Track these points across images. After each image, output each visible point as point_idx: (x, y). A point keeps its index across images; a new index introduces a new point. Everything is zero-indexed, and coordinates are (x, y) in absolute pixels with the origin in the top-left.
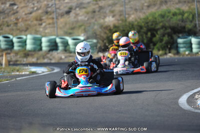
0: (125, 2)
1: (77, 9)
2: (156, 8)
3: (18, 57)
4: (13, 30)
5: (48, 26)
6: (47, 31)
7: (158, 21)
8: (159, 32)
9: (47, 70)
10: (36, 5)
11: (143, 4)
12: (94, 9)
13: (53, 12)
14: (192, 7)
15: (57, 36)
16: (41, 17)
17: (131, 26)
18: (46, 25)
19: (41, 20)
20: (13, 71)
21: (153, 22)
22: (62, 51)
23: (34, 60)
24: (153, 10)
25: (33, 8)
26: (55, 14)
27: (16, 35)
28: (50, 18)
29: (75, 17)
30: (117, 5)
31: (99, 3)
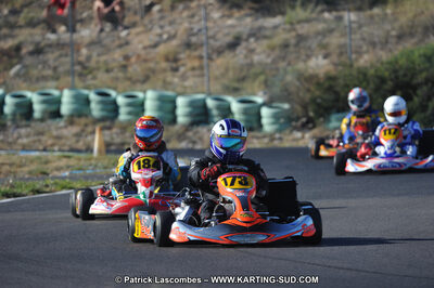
0: (351, 28)
1: (252, 40)
2: (414, 40)
3: (126, 137)
4: (117, 79)
5: (190, 73)
6: (187, 83)
7: (417, 68)
8: (419, 92)
10: (167, 29)
11: (388, 32)
12: (286, 40)
13: (202, 45)
15: (209, 94)
16: (177, 53)
17: (361, 76)
18: (185, 73)
19: (176, 60)
21: (408, 69)
24: (408, 45)
25: (160, 35)
26: (204, 48)
27: (125, 90)
28: (195, 57)
29: (246, 57)
30: (336, 34)
31: (298, 27)
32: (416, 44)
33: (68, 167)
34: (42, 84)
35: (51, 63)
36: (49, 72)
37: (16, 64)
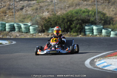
0: (55, 4)
1: (27, 7)
2: (73, 8)
5: (9, 17)
6: (9, 20)
7: (74, 16)
8: (74, 22)
9: (8, 43)
10: (3, 4)
11: (66, 5)
12: (37, 7)
14: (94, 8)
15: (15, 23)
16: (5, 11)
17: (58, 18)
18: (8, 16)
19: (6, 13)
21: (71, 16)
22: (17, 31)
23: (1, 36)
24: (71, 9)
25: (1, 6)
26: (14, 9)
28: (11, 12)
29: (25, 12)
30: (51, 6)
31: (40, 4)
32: (74, 9)
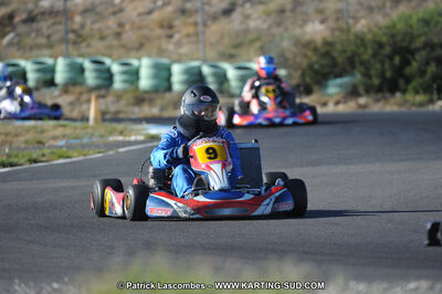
1: (248, 5)
2: (413, 5)
3: (122, 105)
4: (110, 47)
5: (185, 40)
6: (183, 50)
7: (416, 32)
8: (417, 57)
12: (282, 5)
13: (196, 11)
15: (205, 61)
16: (171, 20)
17: (359, 42)
18: (181, 39)
19: (170, 27)
20: (111, 134)
21: (406, 34)
23: (155, 111)
24: (403, 9)
25: (154, 2)
26: (199, 14)
27: (119, 58)
28: (190, 24)
29: (242, 23)
32: (415, 8)
33: (64, 136)
34: (35, 52)
35: (44, 30)
36: (42, 40)
37: (9, 32)
